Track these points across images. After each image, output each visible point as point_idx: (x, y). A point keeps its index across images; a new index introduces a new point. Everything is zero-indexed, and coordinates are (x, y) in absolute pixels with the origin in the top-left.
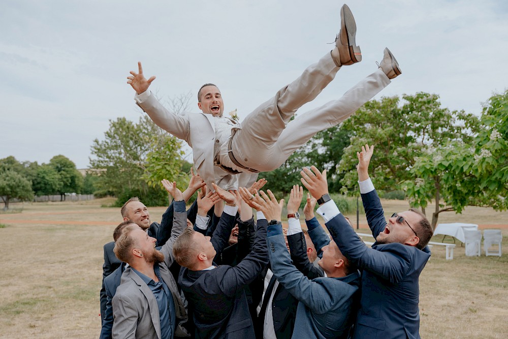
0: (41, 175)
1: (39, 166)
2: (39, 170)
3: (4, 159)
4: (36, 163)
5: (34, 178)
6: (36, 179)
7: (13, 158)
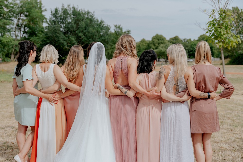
0: (193, 47)
1: (192, 41)
2: (192, 44)
3: (173, 38)
4: (190, 39)
5: (188, 48)
6: (190, 49)
7: (178, 37)
